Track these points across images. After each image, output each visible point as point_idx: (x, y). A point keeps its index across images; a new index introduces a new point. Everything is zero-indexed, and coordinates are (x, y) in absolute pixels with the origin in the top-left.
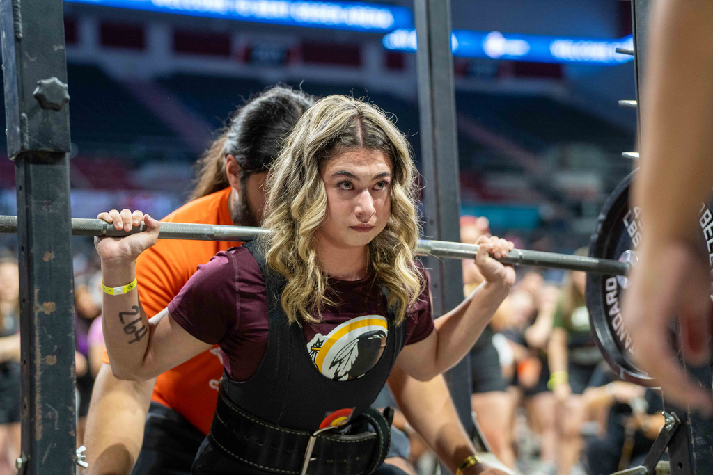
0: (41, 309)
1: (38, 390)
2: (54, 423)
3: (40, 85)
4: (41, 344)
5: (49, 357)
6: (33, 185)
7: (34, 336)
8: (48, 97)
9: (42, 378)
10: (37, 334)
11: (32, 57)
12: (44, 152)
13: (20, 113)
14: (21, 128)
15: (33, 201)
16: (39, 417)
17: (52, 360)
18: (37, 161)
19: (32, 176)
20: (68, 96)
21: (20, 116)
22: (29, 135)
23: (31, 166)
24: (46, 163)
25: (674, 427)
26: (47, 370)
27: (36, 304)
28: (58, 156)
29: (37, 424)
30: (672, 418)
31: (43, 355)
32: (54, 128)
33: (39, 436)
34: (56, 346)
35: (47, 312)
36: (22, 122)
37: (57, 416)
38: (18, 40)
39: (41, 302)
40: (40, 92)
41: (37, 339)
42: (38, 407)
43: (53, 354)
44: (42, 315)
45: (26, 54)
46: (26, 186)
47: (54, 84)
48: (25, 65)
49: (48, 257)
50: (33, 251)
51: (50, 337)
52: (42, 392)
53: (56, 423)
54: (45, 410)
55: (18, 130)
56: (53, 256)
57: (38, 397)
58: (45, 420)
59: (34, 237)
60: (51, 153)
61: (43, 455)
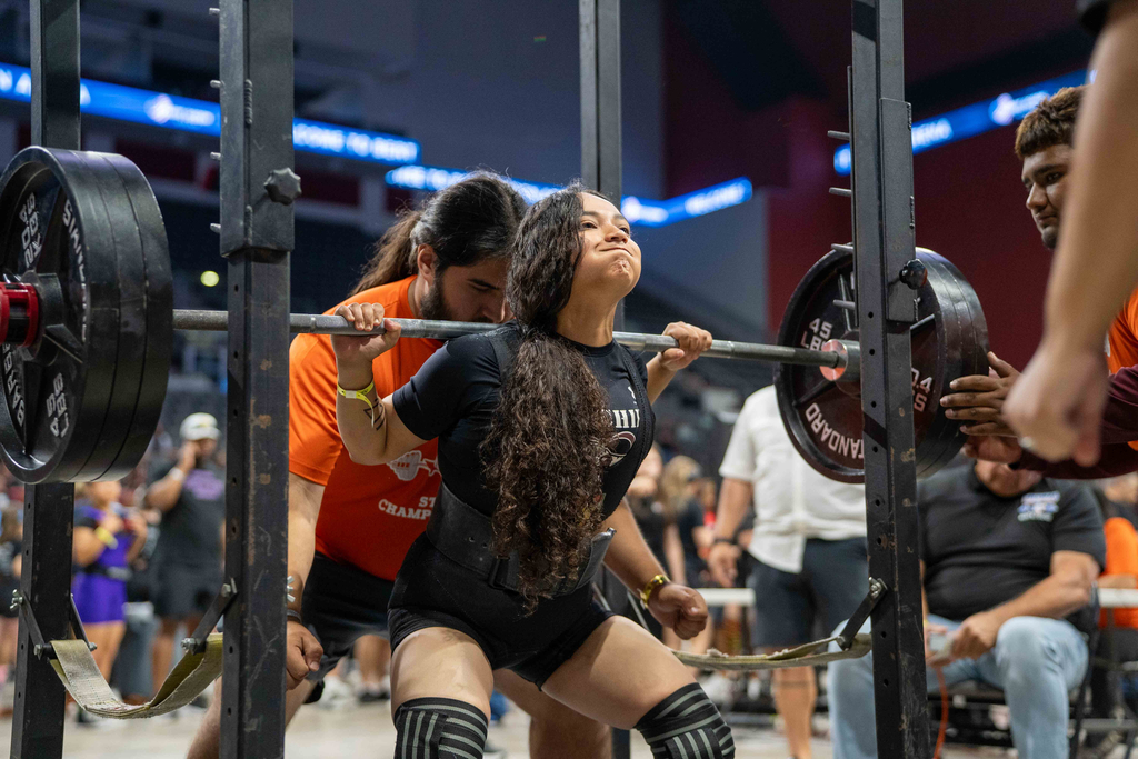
0: (257, 422)
1: (251, 510)
2: (266, 549)
3: (273, 175)
4: (255, 460)
5: (263, 476)
6: (254, 285)
7: (249, 451)
8: (280, 189)
9: (257, 497)
10: (252, 449)
11: (261, 145)
12: (267, 249)
13: (246, 205)
14: (245, 222)
15: (253, 302)
16: (251, 540)
17: (266, 479)
18: (259, 259)
19: (253, 275)
20: (299, 190)
21: (245, 209)
22: (253, 229)
23: (253, 264)
24: (267, 262)
25: (880, 594)
26: (261, 489)
27: (252, 416)
28: (278, 254)
29: (250, 548)
30: (878, 584)
31: (258, 473)
32: (279, 224)
33: (251, 561)
34: (270, 464)
35: (262, 426)
36: (247, 214)
37: (269, 541)
38: (247, 126)
39: (257, 415)
40: (272, 182)
41: (252, 455)
42: (251, 529)
43: (268, 473)
44: (257, 427)
45: (255, 141)
46: (246, 285)
47: (288, 175)
48: (253, 154)
49: (266, 365)
50: (252, 356)
51: (265, 453)
52: (256, 514)
53: (269, 548)
54: (258, 533)
55: (242, 223)
56: (271, 365)
57: (251, 518)
58: (258, 544)
59: (252, 342)
60: (273, 250)
61: (255, 581)
